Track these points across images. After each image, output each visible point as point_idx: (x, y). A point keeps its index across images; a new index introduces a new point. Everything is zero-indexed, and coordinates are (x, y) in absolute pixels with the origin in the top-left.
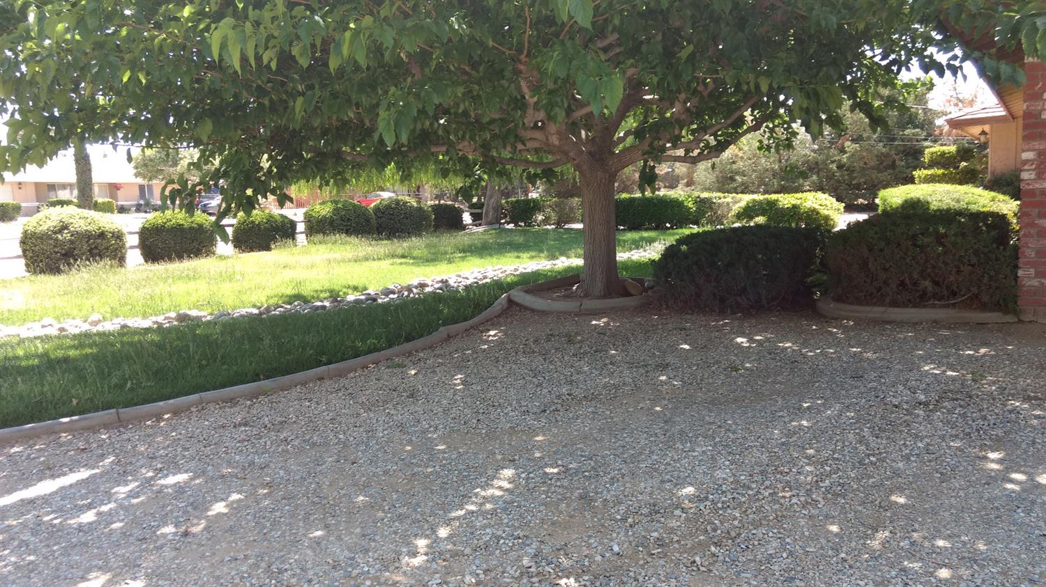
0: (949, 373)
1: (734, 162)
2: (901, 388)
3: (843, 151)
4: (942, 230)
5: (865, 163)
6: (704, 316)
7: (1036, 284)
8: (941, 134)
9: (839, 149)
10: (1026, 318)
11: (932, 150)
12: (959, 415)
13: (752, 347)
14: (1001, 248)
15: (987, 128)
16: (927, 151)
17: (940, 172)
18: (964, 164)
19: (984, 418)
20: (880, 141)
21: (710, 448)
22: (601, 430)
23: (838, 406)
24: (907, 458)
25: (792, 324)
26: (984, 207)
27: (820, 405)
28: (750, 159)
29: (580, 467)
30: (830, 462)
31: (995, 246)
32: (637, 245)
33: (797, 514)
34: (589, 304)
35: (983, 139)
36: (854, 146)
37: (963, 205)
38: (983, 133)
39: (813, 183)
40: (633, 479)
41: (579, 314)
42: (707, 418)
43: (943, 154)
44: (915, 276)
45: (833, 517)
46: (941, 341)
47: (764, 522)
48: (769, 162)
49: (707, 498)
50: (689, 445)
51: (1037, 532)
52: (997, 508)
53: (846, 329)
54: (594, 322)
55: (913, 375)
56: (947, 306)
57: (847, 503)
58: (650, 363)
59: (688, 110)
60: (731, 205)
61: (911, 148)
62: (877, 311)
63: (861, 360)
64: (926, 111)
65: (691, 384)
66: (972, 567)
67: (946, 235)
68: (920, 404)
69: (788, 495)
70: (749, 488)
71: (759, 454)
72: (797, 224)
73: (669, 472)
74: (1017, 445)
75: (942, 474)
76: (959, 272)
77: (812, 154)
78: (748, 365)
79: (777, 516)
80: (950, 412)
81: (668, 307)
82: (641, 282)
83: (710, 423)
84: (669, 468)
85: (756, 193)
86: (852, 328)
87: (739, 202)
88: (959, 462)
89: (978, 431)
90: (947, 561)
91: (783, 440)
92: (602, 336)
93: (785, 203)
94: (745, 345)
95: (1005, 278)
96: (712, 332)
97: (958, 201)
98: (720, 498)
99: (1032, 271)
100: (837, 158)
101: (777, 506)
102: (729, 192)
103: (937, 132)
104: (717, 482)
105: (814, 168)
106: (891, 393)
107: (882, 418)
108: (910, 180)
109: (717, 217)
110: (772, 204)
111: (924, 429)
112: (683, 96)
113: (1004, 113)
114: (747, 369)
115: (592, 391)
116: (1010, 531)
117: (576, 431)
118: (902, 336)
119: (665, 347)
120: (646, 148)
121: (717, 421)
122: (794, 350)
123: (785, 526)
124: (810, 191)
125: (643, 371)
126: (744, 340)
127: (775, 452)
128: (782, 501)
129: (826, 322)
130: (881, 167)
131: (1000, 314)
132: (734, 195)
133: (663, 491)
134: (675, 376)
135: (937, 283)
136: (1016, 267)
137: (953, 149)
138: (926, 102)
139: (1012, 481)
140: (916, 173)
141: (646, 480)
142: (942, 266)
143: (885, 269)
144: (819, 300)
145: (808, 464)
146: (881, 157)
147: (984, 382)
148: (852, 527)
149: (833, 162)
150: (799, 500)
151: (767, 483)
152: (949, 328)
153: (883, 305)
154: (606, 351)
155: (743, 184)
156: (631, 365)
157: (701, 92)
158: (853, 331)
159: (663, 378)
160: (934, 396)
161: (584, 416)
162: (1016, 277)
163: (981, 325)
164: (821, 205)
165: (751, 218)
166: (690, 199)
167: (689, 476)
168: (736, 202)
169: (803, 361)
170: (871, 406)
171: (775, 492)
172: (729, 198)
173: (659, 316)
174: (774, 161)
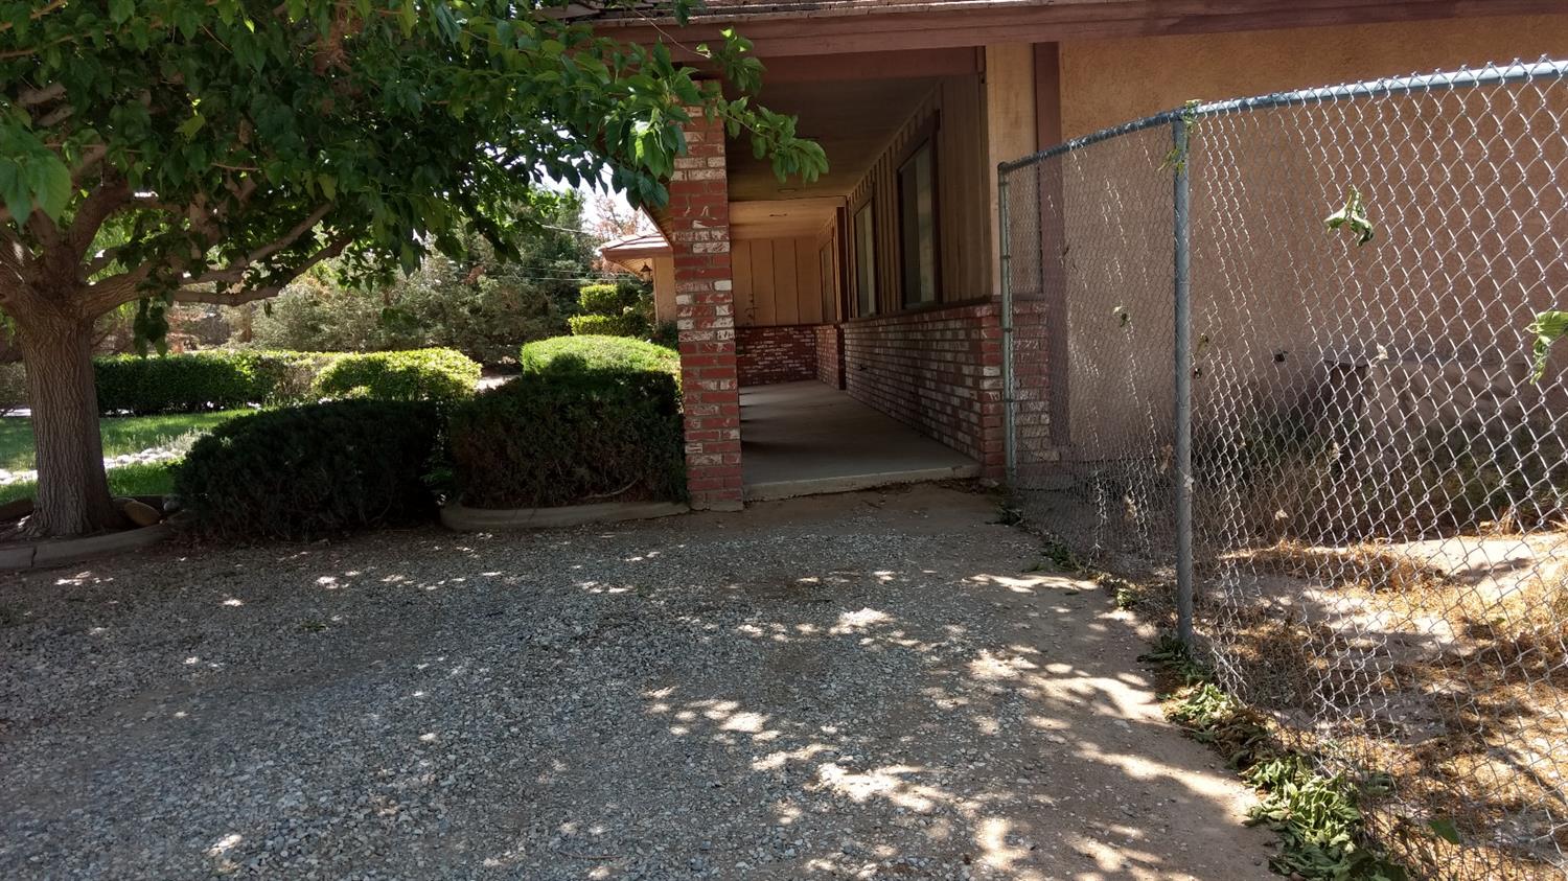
0: (613, 590)
1: (316, 303)
2: (553, 620)
3: (476, 288)
4: (596, 398)
5: (508, 306)
6: (268, 548)
7: (706, 462)
8: (600, 269)
9: (470, 286)
10: (698, 506)
11: (589, 288)
12: (623, 646)
13: (342, 590)
14: (665, 418)
15: (649, 262)
16: (583, 291)
17: (602, 318)
18: (626, 310)
19: (651, 645)
20: (525, 276)
21: (271, 763)
22: (67, 773)
23: (468, 661)
24: (558, 719)
25: (405, 547)
26: (650, 365)
27: (442, 664)
28: (341, 298)
29: (21, 849)
30: (455, 746)
31: (657, 415)
32: (149, 440)
33: (407, 837)
34: (49, 550)
35: (646, 276)
36: (491, 281)
37: (625, 363)
38: (646, 268)
39: (438, 334)
40: (127, 847)
41: (33, 569)
42: (267, 715)
43: (602, 294)
44: (568, 461)
45: (460, 829)
46: (605, 548)
47: (355, 863)
48: (369, 303)
49: (263, 848)
50: (233, 765)
51: (709, 784)
52: (665, 763)
53: (481, 546)
54: (62, 582)
55: (567, 601)
56: (606, 500)
57: (479, 803)
58: (169, 637)
59: (214, 219)
60: (313, 369)
61: (565, 286)
62: (522, 516)
63: (503, 588)
64: (579, 235)
65: (242, 663)
66: (635, 852)
67: (600, 405)
68: (576, 639)
69: (392, 811)
70: (334, 814)
71: (349, 757)
72: (416, 396)
73: (197, 818)
74: (687, 673)
75: (601, 732)
76: (619, 453)
77: (434, 292)
78: (335, 619)
79: (377, 848)
80: (612, 644)
81: (204, 541)
82: (156, 502)
83: (272, 722)
84: (197, 812)
85: (354, 350)
86: (491, 544)
87: (326, 364)
88: (622, 710)
89: (644, 663)
90: (606, 852)
91: (388, 727)
92: (76, 605)
93: (397, 363)
94: (332, 587)
95: (672, 457)
96: (279, 573)
97: (620, 358)
98: (285, 841)
99: (700, 446)
100: (469, 298)
101: (377, 832)
102: (310, 349)
103: (595, 266)
104: (281, 817)
105: (437, 314)
106: (539, 631)
107: (528, 667)
108: (566, 330)
109: (292, 389)
110: (378, 366)
111: (579, 674)
112: (201, 197)
113: (665, 244)
114: (334, 625)
115: (52, 706)
116: (679, 790)
117: (14, 785)
118: (556, 547)
119: (197, 607)
120: (145, 279)
121: (283, 716)
122: (407, 586)
123: (388, 860)
124: (433, 346)
125: (155, 655)
126: (330, 580)
127: (375, 748)
128: (385, 822)
129: (455, 538)
130: (530, 311)
131: (670, 504)
132: (319, 354)
133: (183, 855)
134: (213, 654)
135: (593, 469)
136: (683, 442)
137: (612, 288)
138: (579, 225)
139: (680, 723)
140: (572, 321)
141: (153, 843)
142: (600, 445)
143: (529, 456)
144: (443, 507)
145: (422, 757)
146: (529, 298)
147: (653, 596)
148: (486, 837)
149: (464, 304)
150: (411, 815)
151: (362, 799)
152: (613, 529)
153: (530, 506)
154: (84, 630)
155: (333, 336)
156: (132, 647)
157: (230, 192)
158: (491, 546)
159: (193, 660)
160: (593, 625)
161: (33, 755)
162: (684, 455)
163: (650, 520)
164: (448, 367)
165: (348, 388)
166: (245, 362)
167: (233, 817)
168: (320, 365)
169: (420, 599)
170: (513, 653)
171: (373, 812)
172: (309, 359)
173: (189, 556)
174: (377, 303)
